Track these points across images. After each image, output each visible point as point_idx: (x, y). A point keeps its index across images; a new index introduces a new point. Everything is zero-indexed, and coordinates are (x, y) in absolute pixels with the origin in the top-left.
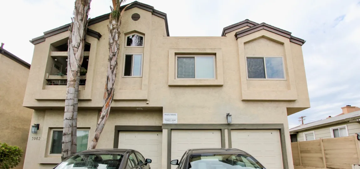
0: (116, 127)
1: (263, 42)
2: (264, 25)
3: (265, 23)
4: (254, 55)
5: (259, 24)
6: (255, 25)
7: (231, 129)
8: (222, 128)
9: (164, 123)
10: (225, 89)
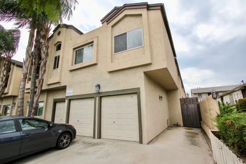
0: (54, 100)
1: (127, 19)
2: (126, 7)
3: (126, 4)
4: (119, 33)
5: (121, 7)
6: (119, 9)
7: (100, 97)
8: (95, 96)
9: (66, 96)
10: (98, 66)
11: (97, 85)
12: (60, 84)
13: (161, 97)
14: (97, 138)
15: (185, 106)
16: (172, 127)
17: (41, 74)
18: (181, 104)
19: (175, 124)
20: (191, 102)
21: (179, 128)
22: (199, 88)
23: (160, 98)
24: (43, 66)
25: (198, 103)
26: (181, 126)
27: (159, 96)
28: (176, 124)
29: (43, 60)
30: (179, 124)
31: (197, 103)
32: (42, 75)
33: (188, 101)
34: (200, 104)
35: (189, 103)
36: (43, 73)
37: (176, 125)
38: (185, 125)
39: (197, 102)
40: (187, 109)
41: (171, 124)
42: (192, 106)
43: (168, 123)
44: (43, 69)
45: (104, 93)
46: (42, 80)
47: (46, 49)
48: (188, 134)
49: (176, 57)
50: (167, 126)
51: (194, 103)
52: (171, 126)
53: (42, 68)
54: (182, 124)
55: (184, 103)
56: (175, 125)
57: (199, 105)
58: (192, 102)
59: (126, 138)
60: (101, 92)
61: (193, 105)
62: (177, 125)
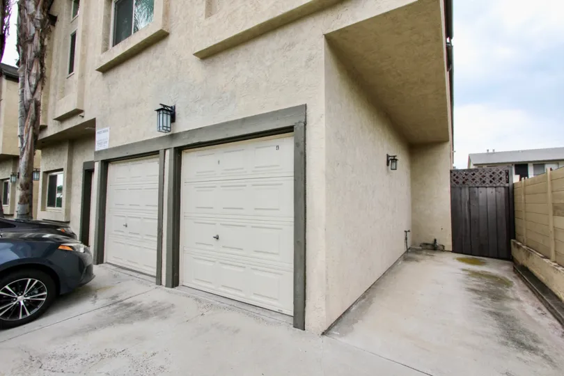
0: (85, 165)
7: (175, 148)
8: (160, 147)
9: (96, 150)
10: (172, 41)
11: (161, 107)
12: (82, 114)
13: (394, 160)
14: (166, 286)
15: (465, 193)
16: (416, 251)
17: (30, 86)
18: (451, 187)
19: (426, 242)
20: (488, 181)
21: (438, 255)
22: (491, 151)
23: (388, 165)
24: (33, 62)
25: (511, 184)
26: (446, 249)
27: (388, 156)
28: (431, 241)
29: (31, 41)
30: (438, 243)
31: (507, 185)
32: (33, 89)
33: (477, 179)
34: (515, 186)
35: (477, 185)
36: (33, 83)
37: (429, 247)
38: (458, 248)
39: (508, 182)
40: (469, 203)
41: (414, 243)
42: (489, 195)
43: (406, 239)
44: (34, 71)
45: (186, 136)
46: (33, 105)
47: (36, 7)
48: (474, 283)
49: (451, 38)
50: (403, 249)
51: (498, 184)
52: (413, 247)
53: (31, 66)
54: (448, 244)
55: (464, 183)
56: (427, 244)
57: (513, 192)
58: (491, 182)
59: (253, 297)
60: (177, 131)
61: (494, 190)
62: (434, 247)
